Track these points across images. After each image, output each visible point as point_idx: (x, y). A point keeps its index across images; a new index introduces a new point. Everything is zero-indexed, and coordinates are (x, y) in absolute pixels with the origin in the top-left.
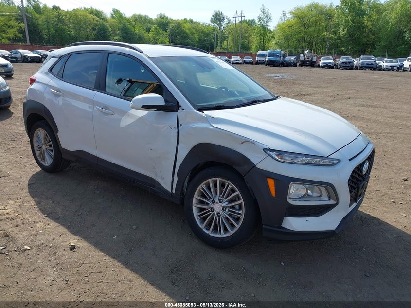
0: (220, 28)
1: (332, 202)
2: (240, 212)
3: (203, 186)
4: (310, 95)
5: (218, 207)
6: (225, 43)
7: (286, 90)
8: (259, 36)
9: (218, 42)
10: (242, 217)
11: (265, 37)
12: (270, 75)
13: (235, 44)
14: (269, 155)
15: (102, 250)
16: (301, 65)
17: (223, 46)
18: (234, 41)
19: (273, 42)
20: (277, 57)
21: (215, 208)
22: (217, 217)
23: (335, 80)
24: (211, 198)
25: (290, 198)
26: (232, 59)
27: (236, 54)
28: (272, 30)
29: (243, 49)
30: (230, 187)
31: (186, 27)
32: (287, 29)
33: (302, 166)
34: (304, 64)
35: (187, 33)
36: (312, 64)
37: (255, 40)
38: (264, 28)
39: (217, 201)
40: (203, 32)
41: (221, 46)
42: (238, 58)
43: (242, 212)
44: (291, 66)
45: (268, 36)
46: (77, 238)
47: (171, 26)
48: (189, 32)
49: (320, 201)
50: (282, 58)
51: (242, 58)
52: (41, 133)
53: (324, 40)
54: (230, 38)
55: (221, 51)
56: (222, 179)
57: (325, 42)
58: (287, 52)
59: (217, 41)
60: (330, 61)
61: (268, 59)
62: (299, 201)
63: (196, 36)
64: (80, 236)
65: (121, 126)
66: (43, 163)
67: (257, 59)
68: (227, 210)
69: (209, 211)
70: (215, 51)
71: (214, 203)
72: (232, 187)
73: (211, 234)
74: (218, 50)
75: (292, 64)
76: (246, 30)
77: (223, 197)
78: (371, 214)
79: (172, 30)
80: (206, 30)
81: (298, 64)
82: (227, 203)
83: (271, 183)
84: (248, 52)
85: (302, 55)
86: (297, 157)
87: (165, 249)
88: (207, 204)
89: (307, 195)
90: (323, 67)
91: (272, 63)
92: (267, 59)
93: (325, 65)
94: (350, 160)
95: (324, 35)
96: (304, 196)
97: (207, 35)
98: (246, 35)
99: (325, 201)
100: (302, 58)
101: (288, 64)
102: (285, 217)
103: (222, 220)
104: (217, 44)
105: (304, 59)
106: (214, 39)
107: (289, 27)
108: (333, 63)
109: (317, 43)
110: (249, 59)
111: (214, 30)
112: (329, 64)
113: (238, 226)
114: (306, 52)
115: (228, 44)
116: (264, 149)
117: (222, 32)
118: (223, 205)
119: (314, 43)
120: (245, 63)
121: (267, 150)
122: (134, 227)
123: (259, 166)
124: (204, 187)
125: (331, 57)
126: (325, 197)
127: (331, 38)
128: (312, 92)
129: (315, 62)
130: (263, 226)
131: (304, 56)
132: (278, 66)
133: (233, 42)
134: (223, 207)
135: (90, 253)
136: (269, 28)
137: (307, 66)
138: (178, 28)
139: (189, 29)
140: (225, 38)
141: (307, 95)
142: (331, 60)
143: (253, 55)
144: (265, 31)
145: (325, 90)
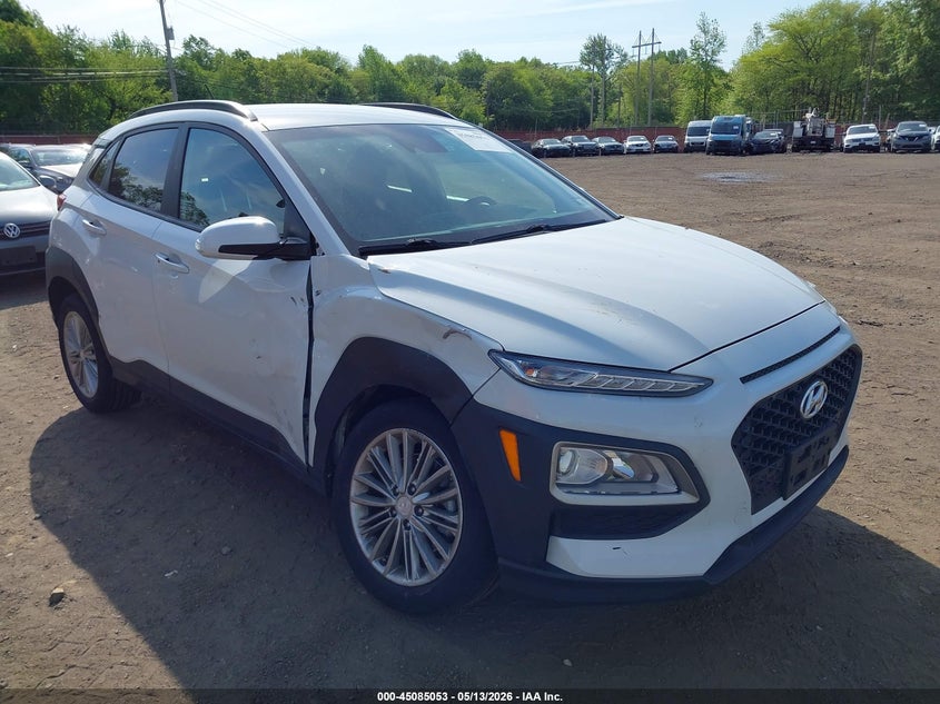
0: (603, 75)
1: (685, 498)
2: (453, 519)
3: (372, 450)
4: (798, 217)
5: (404, 506)
6: (615, 106)
7: (740, 208)
8: (695, 87)
9: (599, 106)
10: (458, 533)
11: (708, 88)
12: (711, 176)
13: (639, 109)
14: (502, 367)
15: (121, 608)
16: (795, 150)
17: (611, 115)
18: (634, 100)
19: (731, 98)
20: (735, 132)
21: (399, 508)
22: (405, 532)
23: (877, 179)
24: (390, 483)
25: (558, 485)
26: (628, 144)
27: (637, 131)
28: (727, 70)
29: (659, 118)
30: (431, 452)
31: (524, 78)
32: (762, 67)
33: (589, 397)
34: (803, 145)
35: (526, 91)
36: (825, 145)
37: (685, 97)
38: (708, 68)
39: (401, 488)
40: (564, 85)
41: (606, 115)
42: (642, 141)
43: (458, 519)
44: (771, 152)
45: (715, 86)
46: (81, 573)
47: (489, 76)
48: (531, 89)
49: (653, 493)
50: (747, 134)
51: (651, 138)
52: (75, 320)
53: (858, 86)
54: (626, 95)
55: (606, 126)
56: (413, 432)
57: (860, 90)
58: (763, 121)
59: (596, 103)
60: (870, 134)
61: (712, 138)
62: (591, 494)
63: (548, 95)
64: (89, 570)
65: (201, 300)
66: (83, 390)
67: (688, 139)
68: (426, 513)
69: (386, 516)
70: (590, 128)
71: (396, 494)
72: (437, 454)
73: (389, 576)
74: (597, 124)
75: (773, 148)
76: (665, 76)
77: (416, 477)
78: (870, 526)
79: (491, 85)
80: (570, 81)
81: (789, 147)
82: (425, 495)
83: (510, 442)
84: (668, 125)
85: (797, 125)
86: (576, 374)
87: (274, 611)
88: (382, 497)
89: (613, 477)
90: (850, 150)
91: (721, 149)
92: (709, 138)
93: (857, 144)
94: (745, 380)
95: (858, 75)
96: (602, 480)
97: (574, 91)
98: (666, 87)
99: (668, 495)
100: (798, 132)
101: (763, 149)
102: (553, 538)
103: (414, 542)
104: (596, 111)
105: (804, 133)
106: (589, 100)
107: (769, 61)
108: (876, 138)
109: (840, 95)
110: (670, 141)
111: (590, 79)
112: (867, 143)
113: (448, 557)
114: (808, 116)
115: (623, 108)
116: (491, 352)
117: (607, 84)
118: (417, 499)
119: (833, 94)
120: (659, 150)
121: (499, 355)
122: (225, 550)
123: (478, 398)
124: (377, 452)
125: (872, 126)
126: (667, 483)
127: (876, 82)
128: (805, 212)
129: (832, 139)
130: (500, 560)
131: (805, 127)
132: (735, 154)
133: (635, 105)
134: (418, 507)
135: (90, 614)
136: (718, 65)
137: (812, 150)
138: (503, 80)
139: (531, 81)
140: (616, 97)
141: (790, 217)
142: (873, 131)
143: (678, 132)
144: (708, 74)
145: (840, 204)
